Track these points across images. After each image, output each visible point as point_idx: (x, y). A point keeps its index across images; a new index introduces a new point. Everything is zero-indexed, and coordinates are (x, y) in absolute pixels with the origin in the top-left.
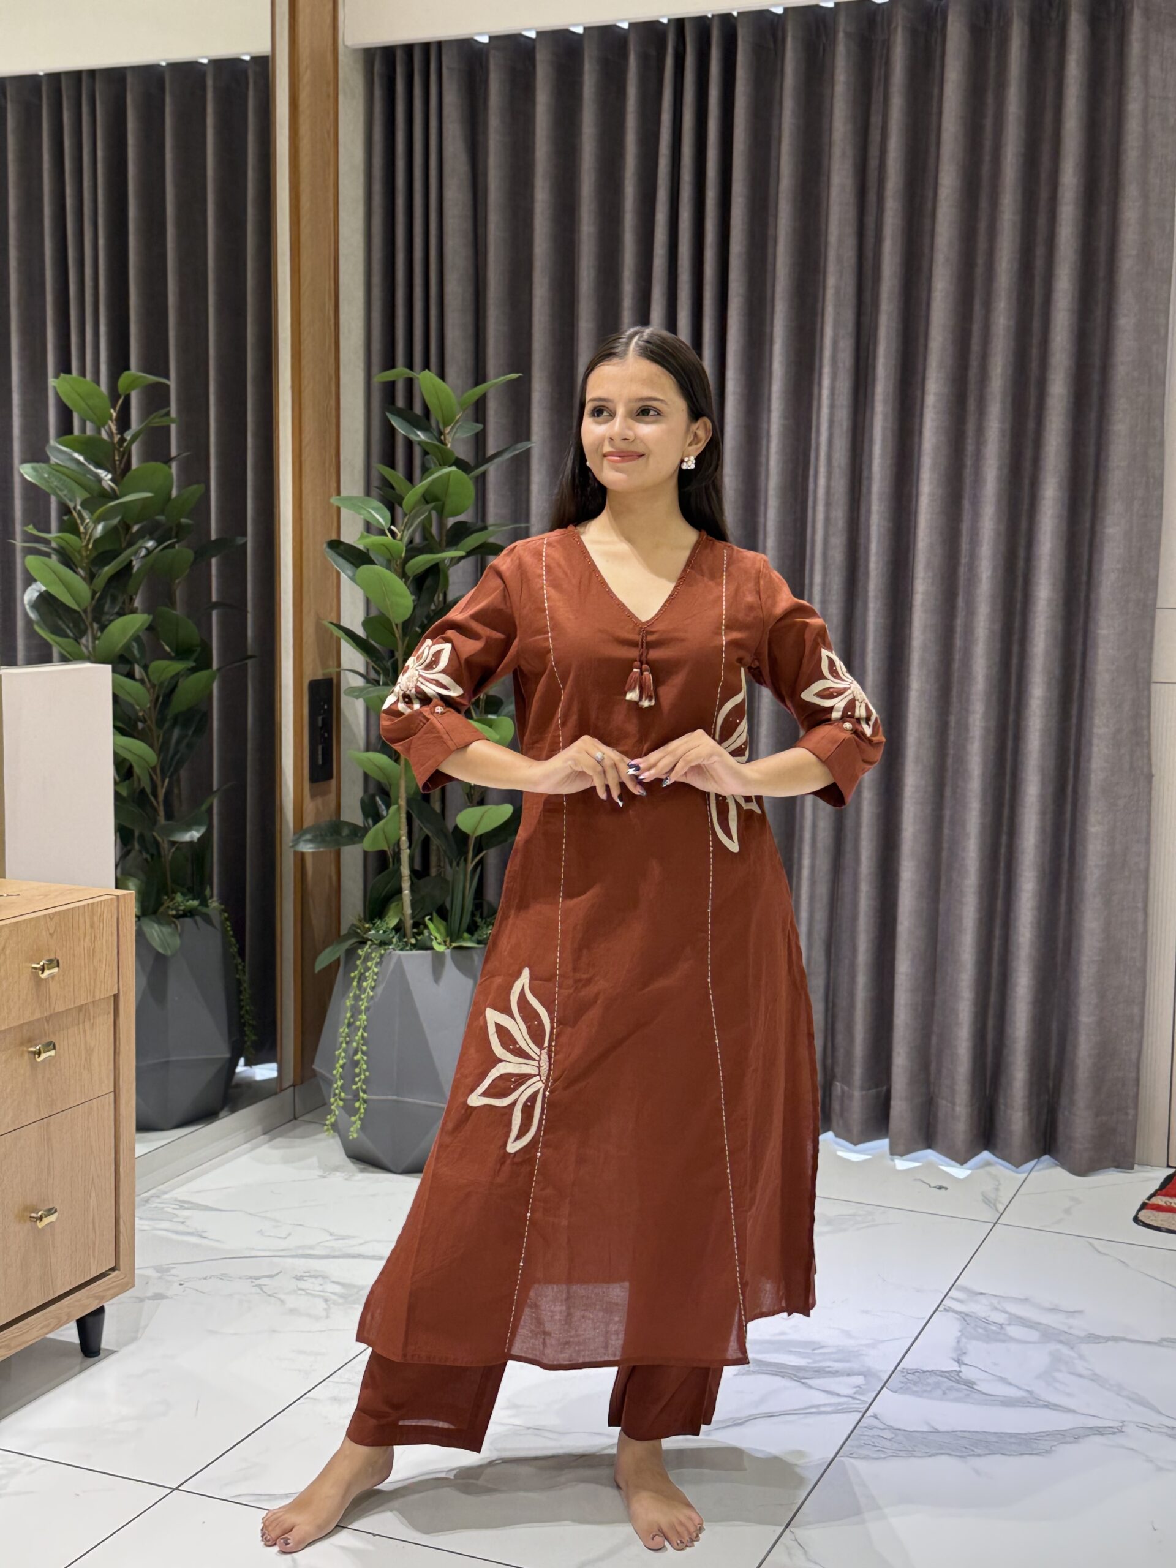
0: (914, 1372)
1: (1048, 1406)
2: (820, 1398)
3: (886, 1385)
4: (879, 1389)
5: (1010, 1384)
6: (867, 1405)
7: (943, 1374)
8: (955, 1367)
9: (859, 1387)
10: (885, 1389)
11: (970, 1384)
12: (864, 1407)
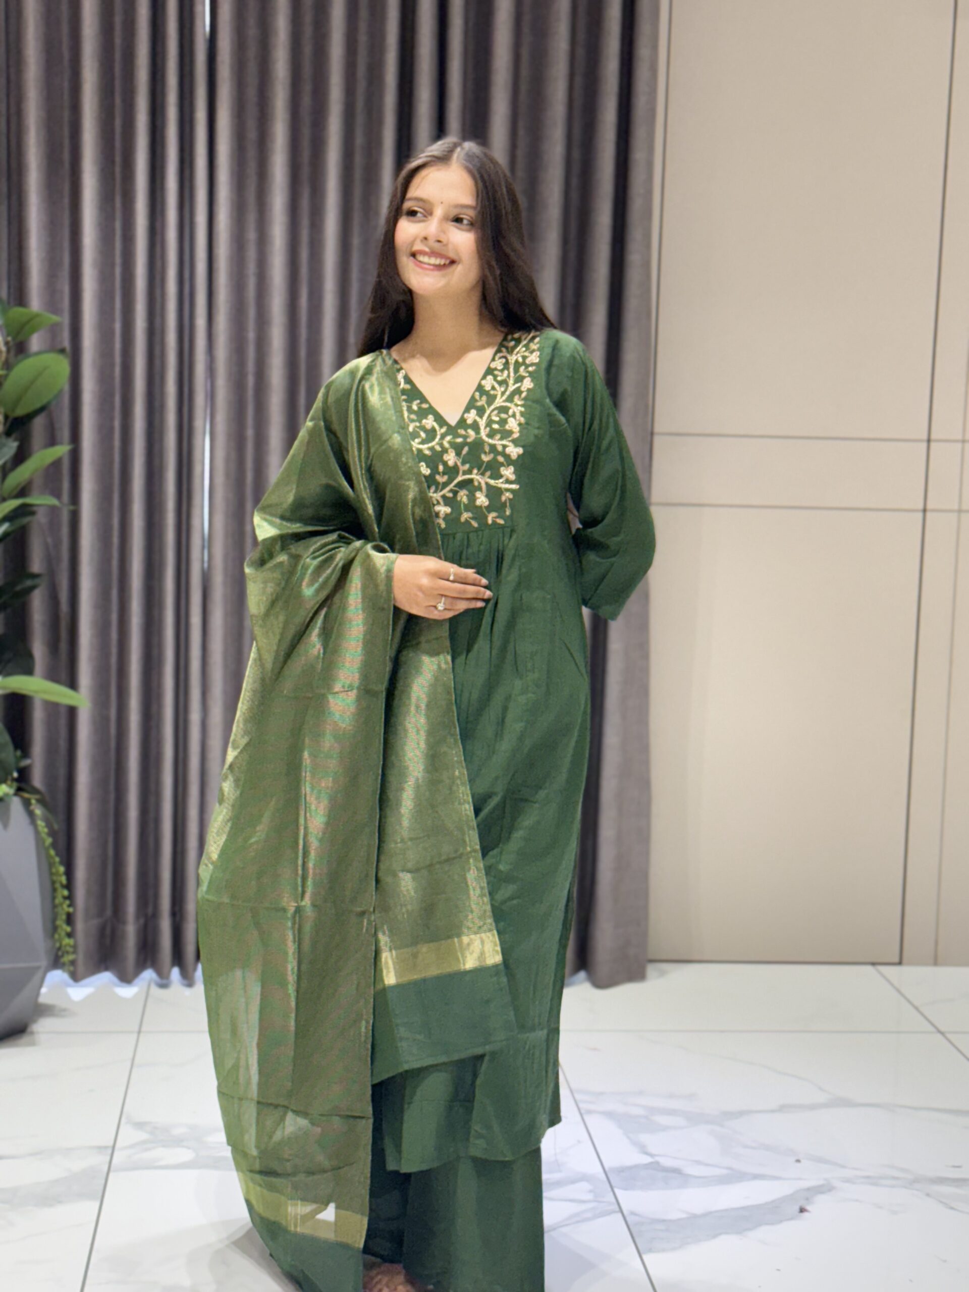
0: (621, 1170)
1: (756, 1177)
2: (574, 1208)
3: (613, 1184)
4: (609, 1189)
5: (707, 1165)
6: (616, 1206)
7: (647, 1166)
8: (647, 1160)
9: (591, 1191)
10: (616, 1190)
11: (677, 1171)
12: (616, 1207)
